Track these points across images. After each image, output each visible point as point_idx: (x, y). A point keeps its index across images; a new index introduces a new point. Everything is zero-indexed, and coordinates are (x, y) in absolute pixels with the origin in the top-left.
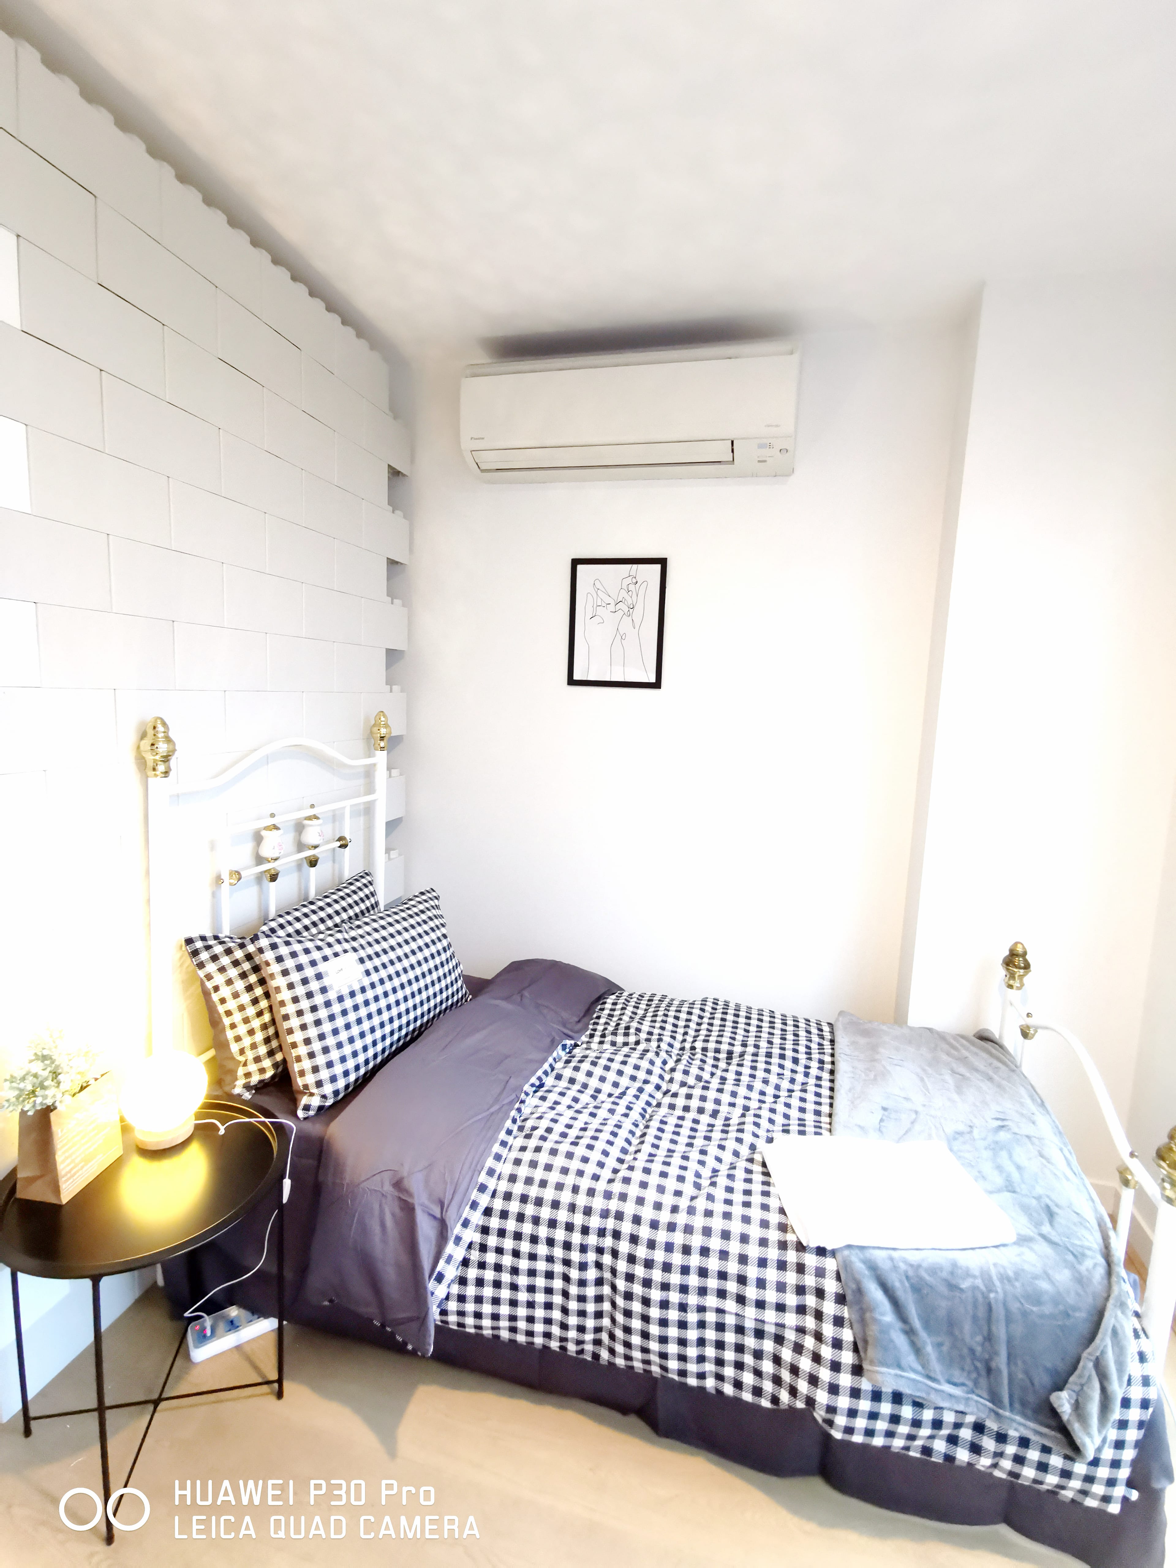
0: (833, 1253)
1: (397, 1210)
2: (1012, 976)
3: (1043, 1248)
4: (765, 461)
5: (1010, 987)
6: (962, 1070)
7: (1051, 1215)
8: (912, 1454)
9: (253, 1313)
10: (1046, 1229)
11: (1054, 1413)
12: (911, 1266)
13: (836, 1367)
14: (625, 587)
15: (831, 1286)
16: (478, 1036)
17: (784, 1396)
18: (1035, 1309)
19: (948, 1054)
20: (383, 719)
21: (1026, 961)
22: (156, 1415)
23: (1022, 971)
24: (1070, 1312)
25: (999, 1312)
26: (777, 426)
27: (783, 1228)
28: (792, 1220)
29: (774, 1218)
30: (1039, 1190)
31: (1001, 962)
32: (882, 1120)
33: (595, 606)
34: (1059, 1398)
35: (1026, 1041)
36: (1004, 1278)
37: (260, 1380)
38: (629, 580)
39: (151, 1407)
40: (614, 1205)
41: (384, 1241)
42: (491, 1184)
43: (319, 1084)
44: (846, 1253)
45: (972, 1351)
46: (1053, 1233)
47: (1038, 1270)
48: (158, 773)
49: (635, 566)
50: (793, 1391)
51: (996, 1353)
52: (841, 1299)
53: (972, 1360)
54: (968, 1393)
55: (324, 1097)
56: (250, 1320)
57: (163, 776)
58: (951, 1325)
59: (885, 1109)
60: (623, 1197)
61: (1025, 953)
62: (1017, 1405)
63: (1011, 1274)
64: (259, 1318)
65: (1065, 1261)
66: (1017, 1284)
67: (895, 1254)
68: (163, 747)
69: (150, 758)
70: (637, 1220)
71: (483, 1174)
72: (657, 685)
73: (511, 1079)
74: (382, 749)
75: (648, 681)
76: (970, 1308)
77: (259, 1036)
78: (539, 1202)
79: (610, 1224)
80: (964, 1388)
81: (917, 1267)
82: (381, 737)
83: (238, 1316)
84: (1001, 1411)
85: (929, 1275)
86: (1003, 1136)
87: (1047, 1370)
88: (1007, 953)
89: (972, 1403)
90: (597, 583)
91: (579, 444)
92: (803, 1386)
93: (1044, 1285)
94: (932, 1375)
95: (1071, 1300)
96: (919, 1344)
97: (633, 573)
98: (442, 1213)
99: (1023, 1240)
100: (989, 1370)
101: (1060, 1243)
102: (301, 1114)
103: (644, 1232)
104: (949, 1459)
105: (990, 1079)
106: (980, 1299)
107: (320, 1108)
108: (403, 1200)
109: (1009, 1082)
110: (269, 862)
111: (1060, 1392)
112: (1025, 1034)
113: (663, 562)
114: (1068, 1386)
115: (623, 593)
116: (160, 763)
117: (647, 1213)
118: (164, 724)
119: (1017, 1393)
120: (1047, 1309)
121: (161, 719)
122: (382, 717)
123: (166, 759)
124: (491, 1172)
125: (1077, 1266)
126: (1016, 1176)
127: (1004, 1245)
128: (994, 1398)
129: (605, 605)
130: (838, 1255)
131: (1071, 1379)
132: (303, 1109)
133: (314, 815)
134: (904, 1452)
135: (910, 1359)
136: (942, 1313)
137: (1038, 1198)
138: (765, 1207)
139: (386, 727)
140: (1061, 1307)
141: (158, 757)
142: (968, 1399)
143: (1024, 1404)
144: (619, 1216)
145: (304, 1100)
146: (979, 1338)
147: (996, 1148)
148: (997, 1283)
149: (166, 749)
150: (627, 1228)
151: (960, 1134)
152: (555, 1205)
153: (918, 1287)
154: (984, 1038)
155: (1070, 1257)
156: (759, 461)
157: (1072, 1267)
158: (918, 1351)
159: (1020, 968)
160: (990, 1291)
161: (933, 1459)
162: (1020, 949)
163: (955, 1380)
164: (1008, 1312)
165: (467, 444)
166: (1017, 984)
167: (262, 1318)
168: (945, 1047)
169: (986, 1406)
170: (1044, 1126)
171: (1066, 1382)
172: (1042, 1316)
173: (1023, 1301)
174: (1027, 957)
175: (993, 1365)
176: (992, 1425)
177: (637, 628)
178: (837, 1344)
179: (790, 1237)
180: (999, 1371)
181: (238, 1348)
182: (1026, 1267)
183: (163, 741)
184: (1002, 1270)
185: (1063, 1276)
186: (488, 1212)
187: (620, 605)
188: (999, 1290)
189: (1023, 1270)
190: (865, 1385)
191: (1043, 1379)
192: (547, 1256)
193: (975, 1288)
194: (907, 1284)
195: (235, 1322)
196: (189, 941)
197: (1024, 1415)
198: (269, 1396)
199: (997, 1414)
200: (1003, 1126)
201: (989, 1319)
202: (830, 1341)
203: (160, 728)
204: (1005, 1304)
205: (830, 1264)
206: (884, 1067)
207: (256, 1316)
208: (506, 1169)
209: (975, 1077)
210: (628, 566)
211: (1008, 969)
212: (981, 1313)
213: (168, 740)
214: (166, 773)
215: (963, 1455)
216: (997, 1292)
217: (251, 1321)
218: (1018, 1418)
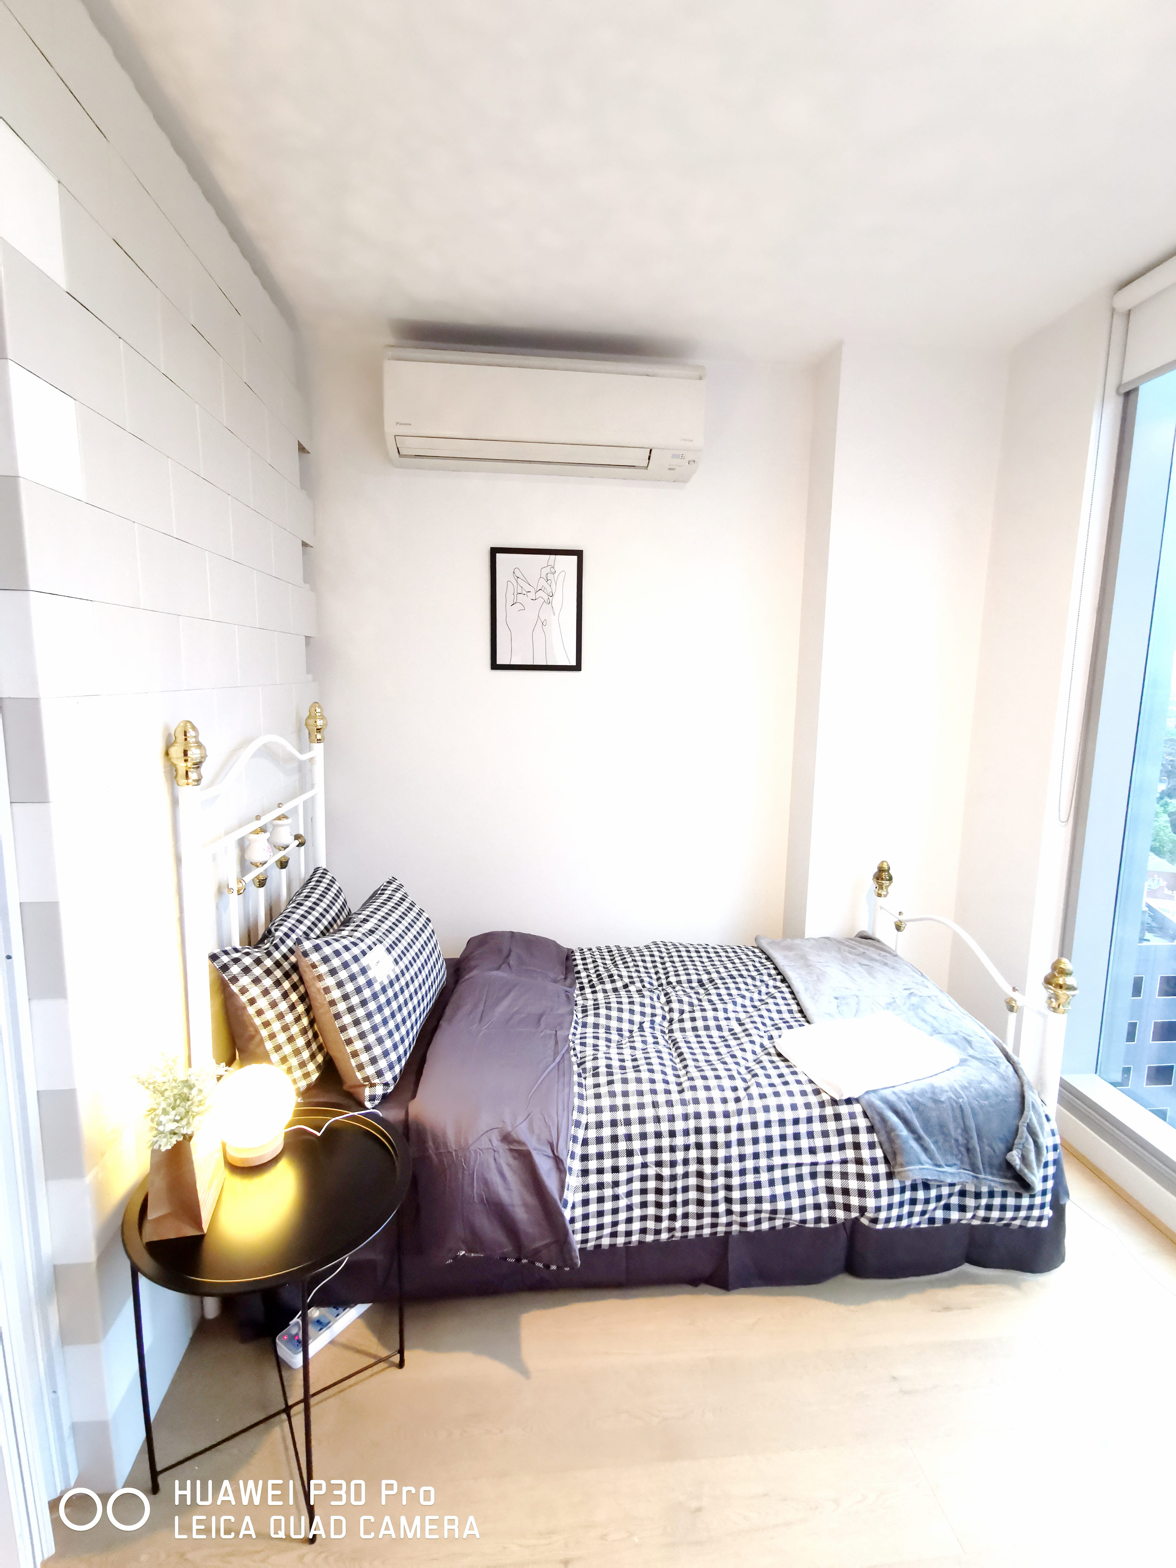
0: (857, 1100)
1: (511, 1161)
2: (881, 887)
3: (975, 1063)
4: (673, 469)
5: (879, 895)
6: (866, 962)
7: (969, 1042)
8: (922, 1226)
9: (336, 1307)
10: (971, 1052)
11: (1009, 1166)
12: (908, 1094)
13: (876, 1178)
14: (544, 575)
15: (862, 1123)
16: (506, 1003)
17: (840, 1214)
18: (986, 1102)
19: (850, 953)
20: (318, 710)
21: (889, 874)
22: (293, 1419)
23: (888, 882)
24: (1006, 1099)
25: (968, 1111)
26: (692, 441)
27: (817, 1092)
28: (820, 1085)
29: (809, 1088)
30: (954, 1029)
31: (872, 877)
32: (838, 1006)
33: (515, 594)
34: (1012, 1156)
35: (899, 933)
36: (964, 1088)
37: (373, 1361)
38: (548, 570)
39: (284, 1416)
40: (691, 1109)
41: (508, 1189)
42: (584, 1119)
43: (380, 1074)
44: (866, 1097)
45: (957, 1141)
46: (976, 1053)
47: (980, 1078)
48: (190, 781)
49: (553, 557)
50: (847, 1207)
51: (971, 1138)
52: (871, 1129)
53: (957, 1147)
54: (958, 1169)
55: (386, 1085)
56: (336, 1314)
57: (196, 784)
58: (942, 1126)
59: (836, 998)
60: (696, 1101)
61: (889, 868)
62: (988, 1170)
63: (967, 1085)
64: (344, 1310)
65: (991, 1068)
66: (973, 1090)
67: (895, 1090)
68: (194, 754)
69: (182, 766)
70: (712, 1115)
71: (575, 1113)
72: (577, 667)
73: (558, 1032)
74: (319, 741)
75: (569, 664)
76: (950, 1112)
77: (301, 1042)
78: (628, 1122)
79: (692, 1124)
80: (956, 1166)
81: (911, 1095)
82: (317, 729)
83: (320, 1315)
84: (979, 1176)
85: (921, 1097)
86: (914, 1000)
87: (1001, 1140)
88: (876, 870)
89: (963, 1175)
90: (516, 571)
91: (509, 439)
92: (854, 1201)
93: (986, 1086)
94: (939, 1163)
95: (1003, 1091)
96: (926, 1145)
97: (551, 563)
98: (553, 1151)
99: (963, 1062)
100: (968, 1150)
101: (982, 1058)
102: (368, 1104)
103: (720, 1122)
104: (946, 1221)
105: (886, 964)
106: (954, 1104)
107: (385, 1097)
108: (515, 1150)
109: (897, 963)
110: (257, 866)
111: (1011, 1152)
112: (898, 928)
113: (579, 554)
114: (1015, 1146)
115: (543, 582)
116: (192, 770)
117: (718, 1108)
118: (194, 728)
119: (986, 1160)
120: (993, 1100)
121: (190, 722)
122: (317, 708)
123: (198, 765)
124: (581, 1110)
125: (999, 1070)
126: (936, 1025)
127: (952, 1068)
128: (974, 1168)
129: (525, 593)
130: (861, 1100)
131: (1017, 1141)
132: (369, 1101)
133: (283, 814)
134: (918, 1226)
135: (923, 1157)
136: (934, 1121)
137: (956, 1034)
138: (799, 1082)
139: (320, 719)
140: (1000, 1097)
141: (189, 764)
142: (959, 1173)
143: (991, 1166)
144: (698, 1116)
145: (367, 1092)
146: (959, 1131)
147: (915, 1007)
148: (961, 1092)
149: (199, 756)
150: (705, 1123)
151: (890, 1004)
152: (642, 1121)
153: (917, 1108)
154: (864, 937)
155: (992, 1066)
156: (669, 469)
157: (997, 1072)
158: (925, 1149)
159: (887, 880)
160: (958, 1098)
161: (936, 1225)
162: (885, 866)
163: (949, 1163)
164: (972, 1109)
165: (391, 429)
166: (883, 893)
167: (348, 1309)
168: (847, 949)
169: (968, 1174)
170: (933, 990)
171: (1013, 1144)
172: (991, 1106)
173: (978, 1099)
174: (890, 872)
175: (970, 1146)
176: (971, 1188)
177: (557, 614)
178: (874, 1162)
179: (825, 1097)
180: (974, 1148)
181: (332, 1342)
182: (973, 1078)
183: (195, 747)
184: (960, 1083)
185: (994, 1079)
186: (585, 1142)
187: (540, 593)
188: (964, 1096)
189: (972, 1080)
190: (896, 1184)
191: (1000, 1147)
192: (642, 1163)
193: (950, 1098)
194: (910, 1107)
195: (322, 1320)
196: (214, 957)
197: (992, 1174)
198: (389, 1370)
199: (977, 1178)
200: (911, 993)
201: (963, 1117)
202: (869, 1161)
203: (191, 733)
204: (970, 1104)
205: (857, 1108)
206: (821, 970)
207: (341, 1309)
208: (591, 1103)
209: (876, 965)
210: (547, 556)
211: (877, 882)
212: (958, 1113)
213: (199, 745)
214: (198, 781)
215: (955, 1215)
216: (963, 1098)
217: (338, 1315)
218: (990, 1177)
